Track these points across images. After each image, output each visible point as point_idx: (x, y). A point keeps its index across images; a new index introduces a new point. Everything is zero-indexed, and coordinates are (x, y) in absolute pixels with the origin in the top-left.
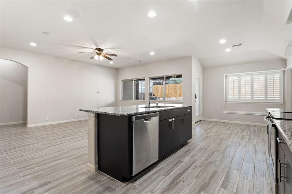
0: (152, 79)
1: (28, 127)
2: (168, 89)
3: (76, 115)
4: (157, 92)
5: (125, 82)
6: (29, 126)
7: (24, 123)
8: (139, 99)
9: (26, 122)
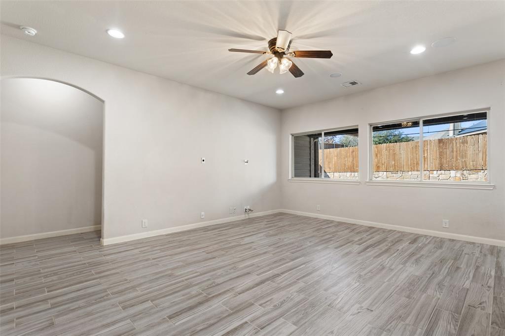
0: (376, 129)
1: (105, 244)
2: (351, 156)
3: (203, 213)
4: (329, 163)
5: (297, 138)
6: (106, 241)
7: (95, 231)
8: (318, 177)
9: (101, 227)
